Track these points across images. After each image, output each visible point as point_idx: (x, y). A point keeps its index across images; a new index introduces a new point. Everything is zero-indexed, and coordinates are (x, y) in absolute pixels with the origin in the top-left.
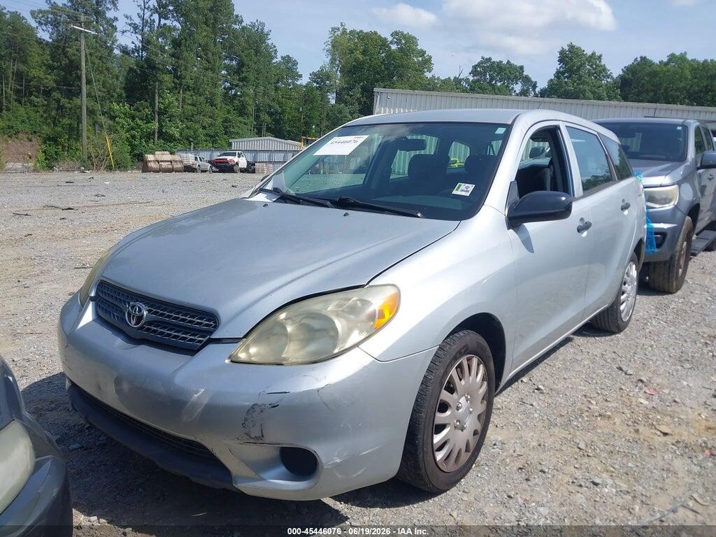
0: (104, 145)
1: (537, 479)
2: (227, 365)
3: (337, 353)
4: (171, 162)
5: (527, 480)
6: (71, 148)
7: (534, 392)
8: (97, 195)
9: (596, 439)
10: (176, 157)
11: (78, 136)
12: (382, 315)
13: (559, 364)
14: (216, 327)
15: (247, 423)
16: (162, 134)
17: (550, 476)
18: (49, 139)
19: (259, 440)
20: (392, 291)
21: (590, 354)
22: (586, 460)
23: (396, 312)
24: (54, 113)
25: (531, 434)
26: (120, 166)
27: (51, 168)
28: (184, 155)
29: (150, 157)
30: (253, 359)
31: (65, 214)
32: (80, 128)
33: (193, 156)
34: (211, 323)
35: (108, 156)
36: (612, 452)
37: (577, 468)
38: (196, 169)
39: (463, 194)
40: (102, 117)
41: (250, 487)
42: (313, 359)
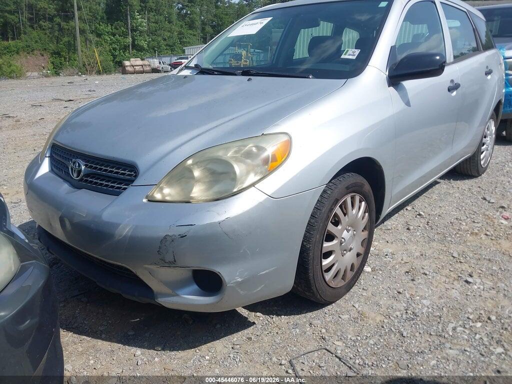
0: (93, 55)
1: (420, 280)
2: (145, 203)
3: (236, 192)
4: (142, 66)
5: (413, 280)
6: (71, 59)
7: (416, 217)
8: (90, 91)
9: (466, 250)
10: (146, 62)
11: (75, 50)
12: (274, 159)
13: (435, 197)
14: (136, 176)
15: (161, 250)
16: (134, 46)
17: (430, 277)
18: (55, 53)
19: (173, 264)
20: (284, 138)
21: (460, 189)
22: (459, 265)
23: (288, 156)
24: (56, 34)
25: (415, 247)
26: (106, 71)
27: (57, 74)
28: (151, 60)
29: (127, 63)
30: (166, 198)
31: (67, 104)
32: (76, 45)
33: (158, 61)
34: (133, 173)
35: (97, 63)
36: (479, 259)
37: (452, 271)
38: (160, 70)
39: (351, 57)
40: (91, 35)
41: (168, 302)
42: (216, 197)
